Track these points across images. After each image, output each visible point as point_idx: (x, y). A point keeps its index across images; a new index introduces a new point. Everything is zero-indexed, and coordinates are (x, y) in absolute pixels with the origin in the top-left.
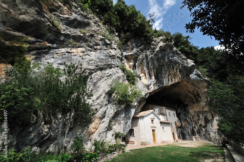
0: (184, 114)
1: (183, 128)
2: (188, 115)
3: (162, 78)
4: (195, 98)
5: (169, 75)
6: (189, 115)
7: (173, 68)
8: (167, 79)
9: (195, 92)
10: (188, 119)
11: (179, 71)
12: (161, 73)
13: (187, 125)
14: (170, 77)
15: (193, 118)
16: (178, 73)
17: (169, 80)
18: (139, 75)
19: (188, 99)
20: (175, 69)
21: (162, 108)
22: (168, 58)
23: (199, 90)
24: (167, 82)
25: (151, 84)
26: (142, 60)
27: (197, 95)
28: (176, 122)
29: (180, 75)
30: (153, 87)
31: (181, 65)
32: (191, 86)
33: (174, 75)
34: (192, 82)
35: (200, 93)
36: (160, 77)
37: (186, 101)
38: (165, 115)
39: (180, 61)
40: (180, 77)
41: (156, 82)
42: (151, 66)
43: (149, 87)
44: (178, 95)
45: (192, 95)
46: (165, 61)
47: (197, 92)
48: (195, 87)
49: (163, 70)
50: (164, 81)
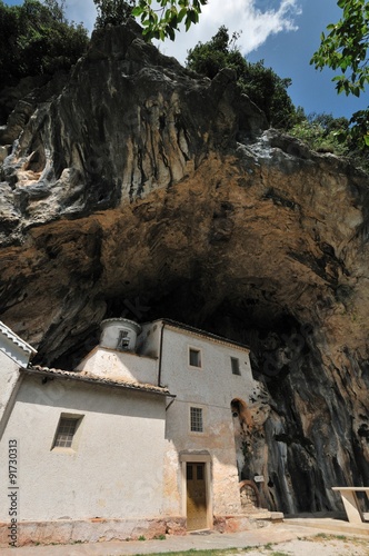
0: (304, 370)
1: (305, 442)
2: (321, 373)
3: (112, 174)
4: (322, 274)
5: (141, 153)
6: (328, 373)
7: (147, 115)
8: (137, 177)
9: (312, 246)
10: (322, 391)
11: (178, 126)
13: (325, 428)
14: (146, 164)
15: (344, 383)
16: (174, 133)
17: (144, 179)
18: (11, 170)
19: (305, 297)
20: (155, 118)
22: (117, 78)
23: (320, 225)
24: (136, 186)
25: (42, 194)
26: (42, 126)
27: (324, 258)
28: (246, 400)
29: (183, 140)
30: (57, 206)
31: (175, 97)
32: (274, 212)
33: (161, 152)
34: (264, 181)
35: (333, 244)
36: (103, 172)
37: (302, 309)
38: (156, 358)
39: (167, 78)
40: (186, 150)
41: (78, 188)
42: (65, 136)
43: (33, 205)
44: (271, 294)
45: (305, 268)
46: (107, 94)
47: (318, 245)
48: (293, 208)
49: (107, 135)
50: (120, 183)
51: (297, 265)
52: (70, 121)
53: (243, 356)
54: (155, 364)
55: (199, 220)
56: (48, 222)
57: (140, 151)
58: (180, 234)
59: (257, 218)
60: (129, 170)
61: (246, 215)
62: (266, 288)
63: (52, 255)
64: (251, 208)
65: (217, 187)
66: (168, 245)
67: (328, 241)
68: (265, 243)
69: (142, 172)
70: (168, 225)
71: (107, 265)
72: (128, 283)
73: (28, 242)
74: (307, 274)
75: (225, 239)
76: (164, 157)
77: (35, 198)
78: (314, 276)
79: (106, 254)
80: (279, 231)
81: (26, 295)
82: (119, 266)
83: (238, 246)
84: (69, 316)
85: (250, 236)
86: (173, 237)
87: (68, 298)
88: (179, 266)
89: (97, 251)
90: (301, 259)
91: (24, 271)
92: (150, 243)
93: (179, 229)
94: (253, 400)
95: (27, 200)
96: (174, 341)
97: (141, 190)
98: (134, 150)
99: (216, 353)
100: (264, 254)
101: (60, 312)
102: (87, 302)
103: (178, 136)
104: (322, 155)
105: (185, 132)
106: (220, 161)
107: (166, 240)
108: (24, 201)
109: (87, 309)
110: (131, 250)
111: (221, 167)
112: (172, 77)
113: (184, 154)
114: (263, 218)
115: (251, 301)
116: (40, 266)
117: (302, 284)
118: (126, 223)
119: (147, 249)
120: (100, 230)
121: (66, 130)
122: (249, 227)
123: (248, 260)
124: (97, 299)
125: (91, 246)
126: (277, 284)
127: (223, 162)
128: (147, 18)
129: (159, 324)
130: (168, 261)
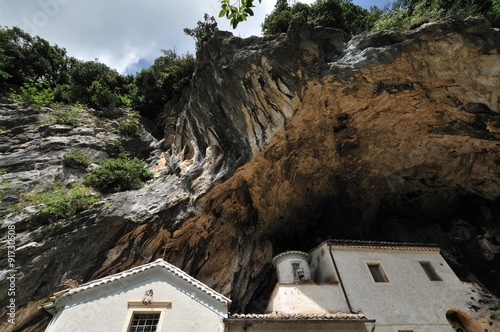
3: (239, 137)
4: (486, 136)
5: (254, 112)
7: (249, 84)
8: (258, 129)
9: (455, 113)
11: (274, 78)
12: (228, 124)
14: (261, 117)
16: (273, 84)
17: (263, 129)
20: (255, 82)
21: (323, 253)
23: (453, 90)
24: (260, 137)
25: (198, 172)
26: (184, 128)
27: (478, 119)
28: (465, 310)
29: (282, 85)
30: (210, 177)
31: (264, 60)
32: (394, 100)
33: (269, 103)
34: (369, 80)
35: (482, 100)
36: (233, 138)
37: (482, 183)
38: (336, 283)
39: (254, 51)
40: (287, 91)
41: (220, 158)
42: (200, 126)
43: (194, 183)
44: (433, 179)
45: (460, 138)
46: (218, 85)
47: (463, 109)
48: (412, 88)
49: (227, 111)
50: (247, 140)
51: (447, 139)
52: (201, 115)
53: (434, 257)
54: (337, 289)
55: (322, 140)
56: (208, 191)
57: (253, 111)
58: (310, 158)
59: (378, 114)
60: (250, 127)
61: (365, 116)
62: (424, 176)
63: (218, 215)
64: (366, 108)
65: (326, 106)
66: (304, 172)
67: (475, 100)
68: (398, 132)
69: (260, 124)
70: (296, 155)
71: (260, 209)
72: (281, 218)
73: (198, 211)
74: (468, 143)
75: (355, 146)
76: (272, 105)
77: (194, 178)
78: (477, 142)
79: (256, 199)
80: (408, 115)
81: (209, 254)
82: (269, 205)
83: (370, 147)
84: (245, 263)
85: (379, 133)
86: (305, 164)
87: (240, 247)
88: (321, 187)
89: (248, 200)
90: (449, 131)
91: (203, 234)
92: (287, 176)
93: (307, 155)
94: (476, 309)
95: (190, 181)
96: (348, 260)
97: (264, 137)
98: (248, 111)
99: (401, 262)
100: (403, 143)
101: (237, 261)
102: (254, 245)
103: (277, 85)
104: (418, 30)
105: (282, 79)
106: (320, 86)
107: (300, 168)
108: (188, 183)
109: (257, 251)
110: (274, 188)
111: (323, 88)
112: (257, 49)
113: (287, 95)
114: (384, 111)
115: (412, 195)
116: (212, 227)
117: (465, 156)
118: (263, 168)
119: (287, 182)
120: (245, 182)
121: (200, 122)
122: (374, 125)
123: (388, 154)
124: (262, 240)
125: (242, 198)
126: (434, 166)
127: (323, 84)
128: (230, 13)
129: (325, 246)
130: (309, 186)
